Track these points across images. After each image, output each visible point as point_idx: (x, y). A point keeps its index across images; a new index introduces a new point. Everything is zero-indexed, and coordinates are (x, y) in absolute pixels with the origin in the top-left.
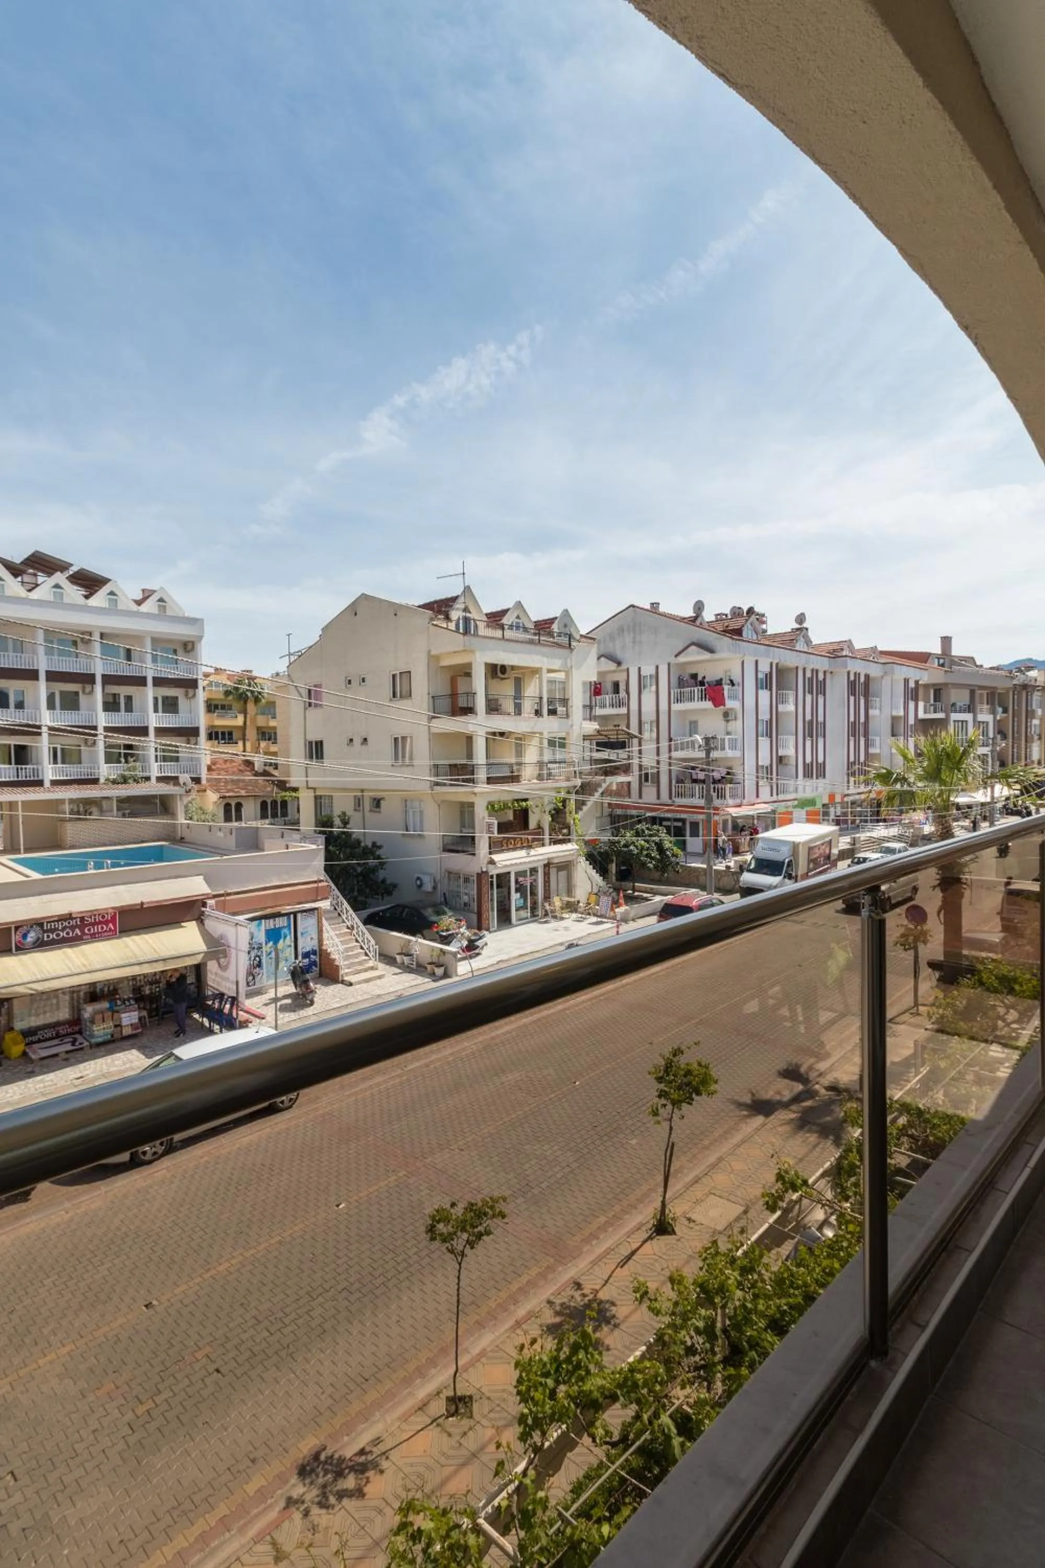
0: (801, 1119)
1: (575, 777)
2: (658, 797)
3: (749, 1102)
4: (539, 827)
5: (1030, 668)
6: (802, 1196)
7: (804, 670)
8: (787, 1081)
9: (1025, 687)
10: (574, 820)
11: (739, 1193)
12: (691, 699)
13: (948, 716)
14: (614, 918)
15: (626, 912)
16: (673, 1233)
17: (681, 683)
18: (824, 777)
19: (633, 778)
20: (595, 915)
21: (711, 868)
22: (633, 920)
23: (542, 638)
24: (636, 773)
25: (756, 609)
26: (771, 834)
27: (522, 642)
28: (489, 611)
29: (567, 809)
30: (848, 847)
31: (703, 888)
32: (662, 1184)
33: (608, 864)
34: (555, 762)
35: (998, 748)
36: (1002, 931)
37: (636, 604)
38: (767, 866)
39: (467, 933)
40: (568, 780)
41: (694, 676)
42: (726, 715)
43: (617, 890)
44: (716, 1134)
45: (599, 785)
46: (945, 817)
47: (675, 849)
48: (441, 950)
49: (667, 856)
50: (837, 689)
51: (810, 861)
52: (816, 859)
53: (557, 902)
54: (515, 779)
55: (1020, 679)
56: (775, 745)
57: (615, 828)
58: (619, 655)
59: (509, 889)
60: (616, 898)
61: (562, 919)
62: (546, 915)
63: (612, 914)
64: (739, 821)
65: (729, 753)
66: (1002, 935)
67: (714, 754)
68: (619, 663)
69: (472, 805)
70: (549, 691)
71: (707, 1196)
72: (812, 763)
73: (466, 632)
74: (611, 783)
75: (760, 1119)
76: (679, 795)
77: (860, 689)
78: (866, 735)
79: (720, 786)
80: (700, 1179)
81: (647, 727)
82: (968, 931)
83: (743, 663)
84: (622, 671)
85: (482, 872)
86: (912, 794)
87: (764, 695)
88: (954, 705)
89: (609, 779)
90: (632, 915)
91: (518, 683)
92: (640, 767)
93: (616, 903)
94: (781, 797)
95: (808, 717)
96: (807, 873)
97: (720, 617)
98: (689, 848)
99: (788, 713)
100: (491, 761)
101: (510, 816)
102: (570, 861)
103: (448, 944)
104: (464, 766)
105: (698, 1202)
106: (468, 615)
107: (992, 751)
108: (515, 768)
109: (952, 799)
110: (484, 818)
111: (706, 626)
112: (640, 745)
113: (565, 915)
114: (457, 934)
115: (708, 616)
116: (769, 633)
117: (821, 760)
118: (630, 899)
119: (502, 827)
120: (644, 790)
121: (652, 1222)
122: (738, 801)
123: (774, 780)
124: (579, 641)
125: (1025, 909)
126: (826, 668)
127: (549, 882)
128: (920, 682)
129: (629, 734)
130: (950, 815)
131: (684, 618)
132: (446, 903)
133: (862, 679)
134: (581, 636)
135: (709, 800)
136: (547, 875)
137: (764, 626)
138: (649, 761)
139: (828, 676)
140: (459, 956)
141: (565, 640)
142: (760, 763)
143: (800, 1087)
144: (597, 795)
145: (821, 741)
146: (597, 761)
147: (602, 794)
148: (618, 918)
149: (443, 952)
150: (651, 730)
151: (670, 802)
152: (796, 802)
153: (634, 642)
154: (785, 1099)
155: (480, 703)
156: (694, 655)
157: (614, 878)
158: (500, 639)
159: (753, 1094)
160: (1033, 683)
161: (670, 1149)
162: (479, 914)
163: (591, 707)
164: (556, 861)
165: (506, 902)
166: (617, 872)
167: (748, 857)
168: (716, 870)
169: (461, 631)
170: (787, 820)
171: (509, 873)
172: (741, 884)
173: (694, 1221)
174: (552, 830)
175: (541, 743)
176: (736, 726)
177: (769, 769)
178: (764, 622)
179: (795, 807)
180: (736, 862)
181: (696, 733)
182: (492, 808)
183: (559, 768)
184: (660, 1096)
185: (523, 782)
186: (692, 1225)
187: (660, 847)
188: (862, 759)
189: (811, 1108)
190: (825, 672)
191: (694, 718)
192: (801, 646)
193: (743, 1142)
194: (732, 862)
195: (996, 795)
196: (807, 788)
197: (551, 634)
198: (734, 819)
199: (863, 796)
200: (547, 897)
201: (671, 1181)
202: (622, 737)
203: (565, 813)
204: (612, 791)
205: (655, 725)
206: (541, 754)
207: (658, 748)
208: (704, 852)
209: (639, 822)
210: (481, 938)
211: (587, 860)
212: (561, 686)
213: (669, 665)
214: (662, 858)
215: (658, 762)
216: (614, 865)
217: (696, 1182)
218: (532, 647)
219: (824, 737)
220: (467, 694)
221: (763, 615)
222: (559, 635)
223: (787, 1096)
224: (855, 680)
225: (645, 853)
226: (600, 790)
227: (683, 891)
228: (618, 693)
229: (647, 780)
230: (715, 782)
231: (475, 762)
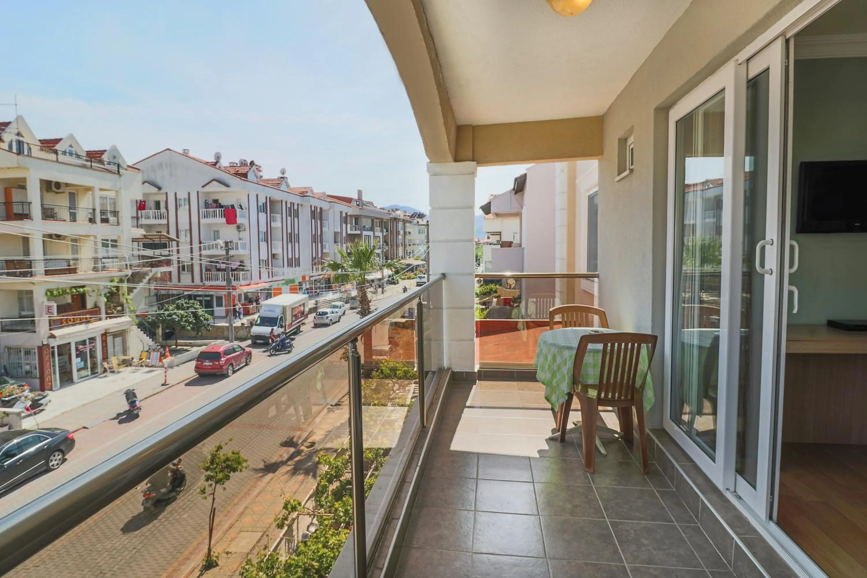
0: (294, 469)
1: (127, 268)
2: (193, 281)
3: (263, 467)
4: (96, 306)
5: (397, 210)
6: (298, 514)
7: (286, 202)
8: (285, 448)
9: (395, 219)
10: (127, 300)
11: (258, 525)
12: (215, 216)
13: (361, 233)
14: (162, 366)
15: (172, 361)
16: (217, 565)
17: (207, 205)
18: (299, 266)
19: (173, 269)
20: (147, 366)
21: (232, 325)
22: (177, 366)
23: (93, 164)
24: (176, 265)
25: (256, 162)
26: (270, 301)
27: (75, 166)
28: (42, 138)
29: (120, 292)
30: (314, 306)
31: (227, 339)
32: (208, 537)
33: (155, 330)
34: (109, 258)
35: (385, 250)
36: (389, 344)
37: (171, 148)
38: (266, 321)
39: (31, 395)
40: (121, 271)
41: (216, 201)
42: (238, 227)
43: (163, 347)
44: (242, 494)
45: (146, 274)
46: (363, 287)
47: (206, 315)
48: (4, 413)
49: (201, 321)
50: (305, 215)
51: (293, 316)
52: (296, 315)
53: (114, 361)
54: (72, 271)
55: (393, 215)
56: (270, 247)
57: (160, 304)
58: (160, 183)
59: (70, 355)
60: (163, 352)
61: (119, 372)
62: (105, 371)
63: (161, 364)
64: (248, 294)
65: (241, 252)
66: (390, 346)
67: (231, 253)
68: (159, 188)
69: (30, 293)
70: (102, 205)
71: (239, 534)
72: (292, 258)
73: (20, 152)
74: (156, 273)
75: (270, 475)
76: (208, 279)
77: (317, 215)
78: (321, 242)
79: (236, 272)
80: (233, 525)
81: (182, 234)
82: (375, 346)
83: (248, 195)
84: (162, 194)
85: (44, 345)
86: (347, 276)
87: (262, 216)
88: (364, 227)
89: (154, 270)
90: (175, 363)
91: (73, 197)
92: (179, 262)
93: (163, 356)
94: (275, 278)
95: (289, 231)
96: (292, 324)
97: (232, 165)
98: (216, 314)
99: (277, 228)
100: (48, 257)
101: (69, 299)
102: (124, 330)
103: (11, 406)
104: (20, 262)
105: (232, 540)
106: (21, 139)
107: (382, 251)
108: (72, 263)
109: (366, 277)
110: (43, 302)
111: (223, 169)
112: (178, 246)
113: (121, 370)
114: (20, 397)
115: (224, 163)
116: (264, 178)
117: (297, 256)
118: (174, 352)
119: (61, 309)
120: (182, 276)
121: (201, 564)
122: (248, 282)
123: (270, 269)
124: (126, 170)
125: (399, 331)
126: (299, 202)
127: (106, 347)
128: (348, 214)
129: (169, 238)
130: (365, 286)
131: (208, 163)
132: (7, 374)
133: (319, 210)
134: (128, 166)
135: (229, 281)
136: (104, 342)
137: (261, 174)
138: (185, 257)
139: (300, 206)
140: (23, 415)
141: (114, 168)
142: (261, 258)
143: (292, 450)
144: (145, 281)
145: (297, 244)
146: (144, 257)
147: (149, 280)
148: (166, 366)
149: (7, 414)
150: (186, 236)
151: (201, 284)
152: (284, 282)
153: (171, 174)
154: (284, 459)
155: (36, 211)
156: (215, 187)
157: (161, 339)
158: (53, 161)
159: (265, 462)
160: (398, 217)
161: (213, 511)
162: (42, 378)
163: (137, 218)
164: (111, 331)
165: (68, 366)
166: (162, 334)
167: (256, 317)
168: (235, 327)
169: (14, 150)
170: (278, 292)
171: (69, 343)
172: (252, 334)
173: (230, 553)
174: (107, 308)
175: (96, 243)
176: (245, 235)
177: (267, 263)
178: (260, 171)
179: (283, 284)
180: (248, 320)
181: (218, 238)
182: (50, 294)
183: (113, 262)
184: (207, 480)
185: (80, 273)
186: (229, 555)
187: (195, 315)
188: (320, 256)
189: (300, 461)
190: (298, 205)
191: (216, 229)
192: (283, 187)
193: (260, 493)
194: (245, 320)
195: (384, 274)
196: (291, 273)
197: (101, 162)
198: (246, 294)
199: (321, 277)
200: (105, 358)
201: (214, 532)
202: (163, 241)
203: (119, 295)
204: (157, 278)
205: (188, 232)
206: (96, 251)
207: (191, 248)
208: (227, 316)
209: (179, 299)
210: (44, 397)
211: (138, 328)
212: (112, 201)
213: (198, 192)
214: (197, 322)
215: (192, 259)
216: (160, 329)
217: (231, 528)
218: (85, 170)
219: (299, 243)
220: (23, 203)
221: (260, 167)
222: (109, 163)
223: (286, 457)
224: (315, 211)
225: (184, 319)
226: (148, 278)
227: (213, 342)
228: (159, 209)
229: (184, 269)
230: (232, 270)
231: (31, 258)
